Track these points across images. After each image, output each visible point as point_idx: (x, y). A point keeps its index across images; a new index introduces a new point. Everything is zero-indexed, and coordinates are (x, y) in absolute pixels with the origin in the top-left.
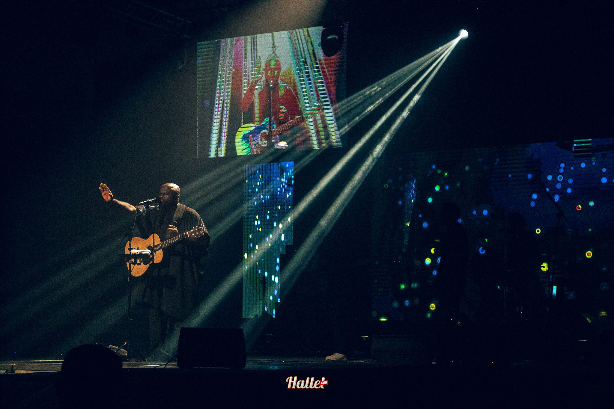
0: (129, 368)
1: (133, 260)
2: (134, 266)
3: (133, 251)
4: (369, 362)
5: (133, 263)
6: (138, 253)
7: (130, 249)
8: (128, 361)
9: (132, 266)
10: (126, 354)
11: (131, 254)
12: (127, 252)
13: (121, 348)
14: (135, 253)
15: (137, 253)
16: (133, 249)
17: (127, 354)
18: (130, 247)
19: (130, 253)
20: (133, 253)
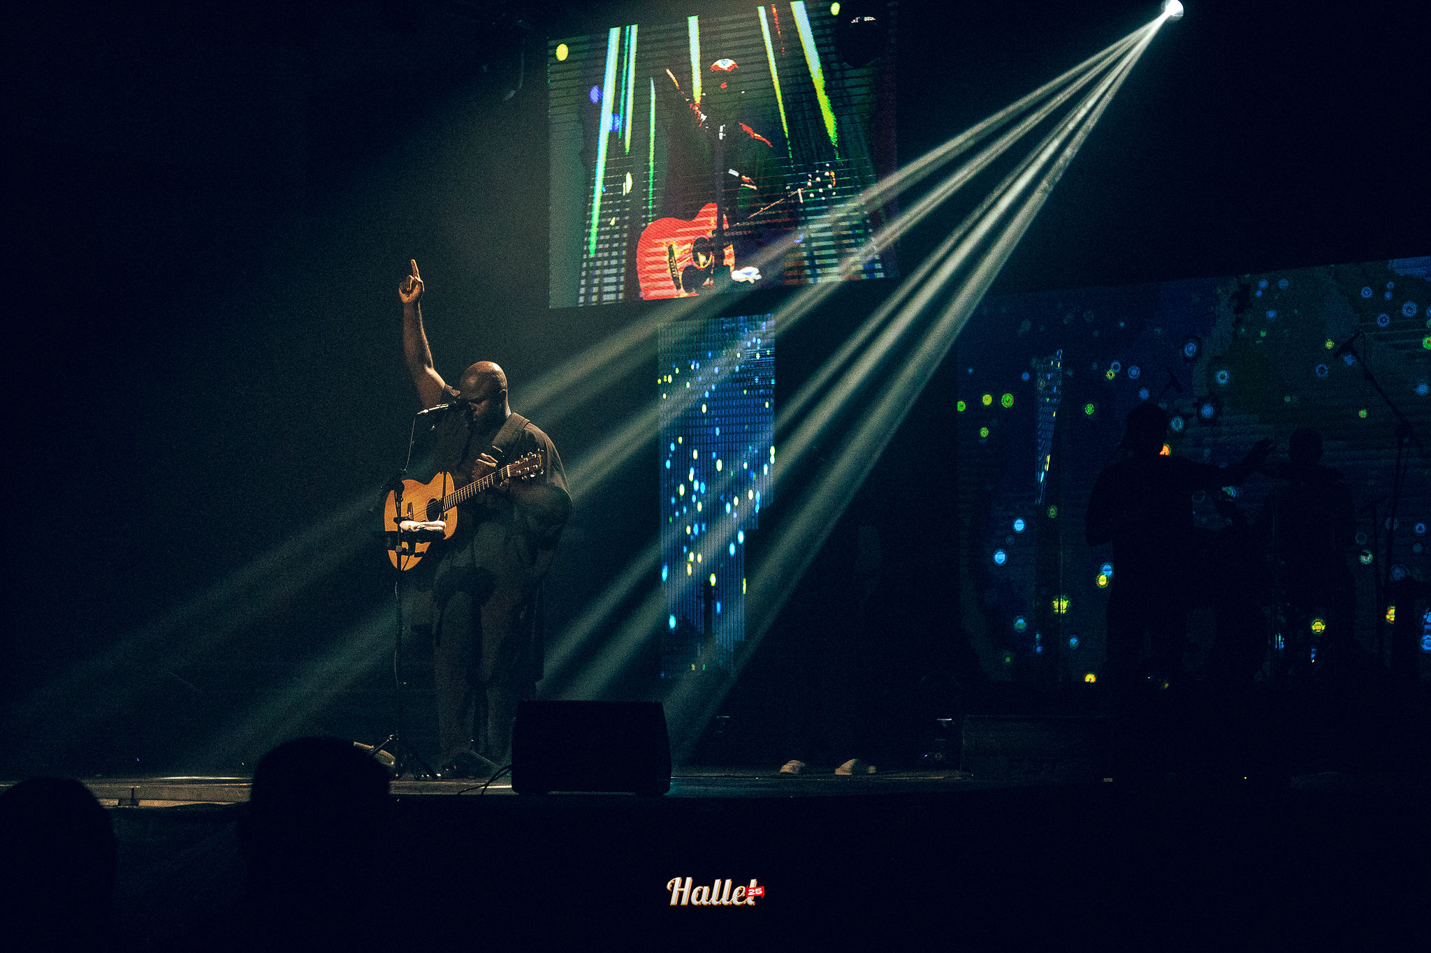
0: (399, 795)
1: (405, 545)
2: (408, 558)
3: (406, 525)
4: (957, 776)
5: (404, 552)
6: (417, 530)
7: (399, 520)
8: (397, 779)
9: (404, 558)
10: (393, 763)
11: (402, 531)
12: (390, 526)
13: (380, 749)
14: (410, 529)
15: (415, 528)
16: (404, 519)
17: (395, 762)
18: (399, 513)
19: (399, 528)
20: (407, 528)
